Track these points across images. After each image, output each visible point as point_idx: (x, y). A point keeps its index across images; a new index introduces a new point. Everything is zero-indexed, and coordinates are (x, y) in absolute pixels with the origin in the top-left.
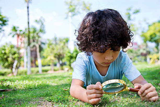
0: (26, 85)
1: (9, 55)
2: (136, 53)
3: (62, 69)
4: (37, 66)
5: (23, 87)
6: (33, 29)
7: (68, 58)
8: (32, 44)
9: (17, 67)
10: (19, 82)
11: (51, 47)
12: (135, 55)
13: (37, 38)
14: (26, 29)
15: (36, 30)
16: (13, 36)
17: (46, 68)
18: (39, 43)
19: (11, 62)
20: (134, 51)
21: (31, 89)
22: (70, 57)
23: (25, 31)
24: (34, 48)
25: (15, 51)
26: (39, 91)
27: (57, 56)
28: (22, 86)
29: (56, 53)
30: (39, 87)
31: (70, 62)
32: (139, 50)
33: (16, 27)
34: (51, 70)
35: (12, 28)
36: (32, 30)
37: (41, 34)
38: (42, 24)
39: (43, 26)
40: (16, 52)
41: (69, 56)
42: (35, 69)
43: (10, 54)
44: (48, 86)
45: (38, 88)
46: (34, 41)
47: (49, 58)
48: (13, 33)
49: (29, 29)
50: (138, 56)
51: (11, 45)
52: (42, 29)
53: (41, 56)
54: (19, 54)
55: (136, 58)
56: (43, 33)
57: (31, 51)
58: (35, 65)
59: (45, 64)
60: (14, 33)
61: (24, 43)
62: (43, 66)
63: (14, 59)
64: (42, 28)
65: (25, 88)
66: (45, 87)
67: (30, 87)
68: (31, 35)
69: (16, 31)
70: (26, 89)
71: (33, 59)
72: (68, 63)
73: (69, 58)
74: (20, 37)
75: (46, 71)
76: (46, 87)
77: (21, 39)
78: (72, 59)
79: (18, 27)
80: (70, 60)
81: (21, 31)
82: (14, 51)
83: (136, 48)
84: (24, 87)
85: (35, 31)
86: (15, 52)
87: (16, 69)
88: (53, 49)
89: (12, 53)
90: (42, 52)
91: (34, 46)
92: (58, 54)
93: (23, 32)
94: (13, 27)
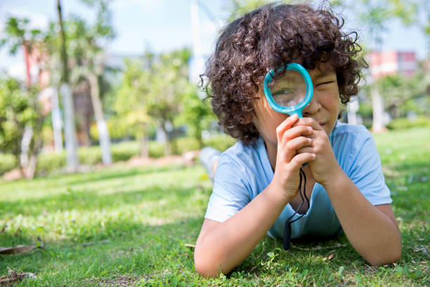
0: (73, 227)
1: (5, 113)
2: (411, 87)
3: (176, 153)
4: (95, 143)
5: (63, 231)
6: (75, 23)
7: (190, 115)
8: (76, 73)
9: (34, 150)
10: (50, 217)
11: (136, 83)
12: (407, 94)
13: (89, 54)
14: (52, 26)
15: (86, 27)
16: (13, 52)
17: (124, 147)
18: (98, 70)
19: (12, 135)
20: (404, 79)
21: (89, 239)
22: (196, 111)
23: (48, 32)
24: (83, 86)
25: (21, 99)
26: (114, 250)
27: (156, 112)
28: (59, 229)
29: (153, 103)
30: (113, 235)
31: (199, 129)
32: (421, 78)
33: (20, 21)
34: (140, 154)
35: (6, 25)
36: (71, 30)
37: (101, 41)
38: (104, 8)
39: (105, 14)
40: (26, 101)
41: (194, 110)
42: (89, 152)
43: (7, 108)
44: (137, 229)
45: (110, 235)
46: (80, 63)
47: (131, 119)
48: (11, 39)
49: (62, 23)
50: (417, 97)
51: (9, 79)
52: (104, 24)
53: (105, 111)
54: (36, 107)
55: (412, 104)
56: (108, 38)
57: (75, 96)
58: (90, 137)
59: (119, 133)
60: (14, 40)
61: (49, 69)
62: (115, 140)
63: (22, 125)
64: (102, 21)
65: (69, 238)
66: (131, 233)
67: (86, 232)
68: (72, 45)
69: (20, 33)
70: (73, 240)
71: (82, 121)
72: (191, 130)
73: (195, 116)
74: (36, 53)
75: (125, 158)
76: (134, 234)
77: (39, 60)
78: (204, 116)
79: (26, 21)
80: (198, 122)
81: (36, 32)
82: (19, 98)
83: (409, 72)
84: (69, 235)
85: (81, 30)
86: (22, 103)
87: (29, 156)
88: (144, 91)
89: (15, 106)
90: (108, 98)
91: (82, 79)
92: (161, 106)
93: (44, 37)
94: (9, 21)
